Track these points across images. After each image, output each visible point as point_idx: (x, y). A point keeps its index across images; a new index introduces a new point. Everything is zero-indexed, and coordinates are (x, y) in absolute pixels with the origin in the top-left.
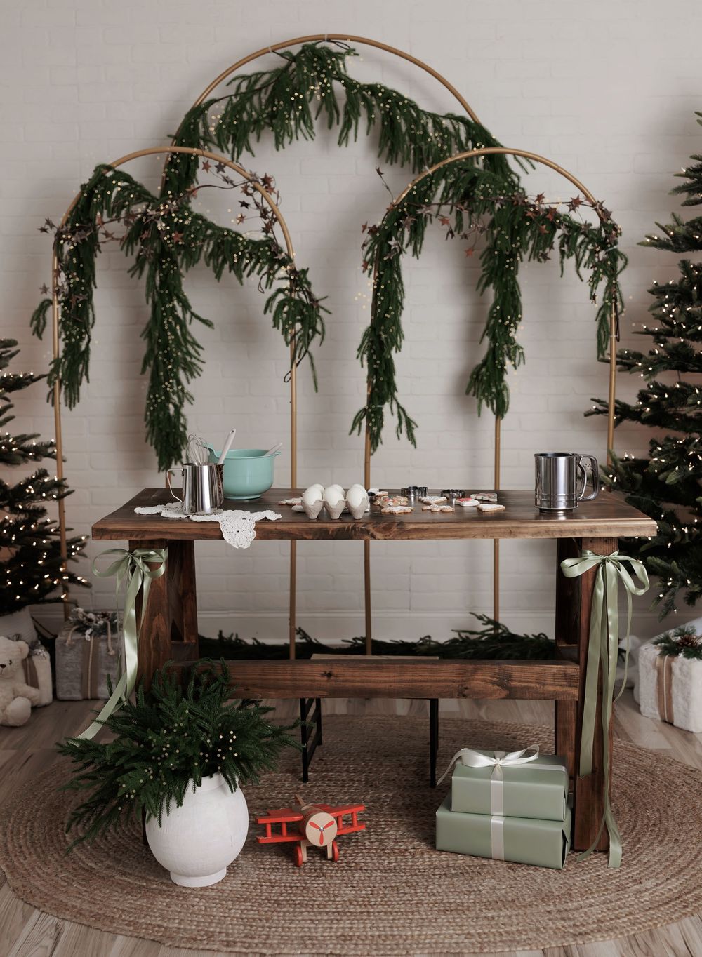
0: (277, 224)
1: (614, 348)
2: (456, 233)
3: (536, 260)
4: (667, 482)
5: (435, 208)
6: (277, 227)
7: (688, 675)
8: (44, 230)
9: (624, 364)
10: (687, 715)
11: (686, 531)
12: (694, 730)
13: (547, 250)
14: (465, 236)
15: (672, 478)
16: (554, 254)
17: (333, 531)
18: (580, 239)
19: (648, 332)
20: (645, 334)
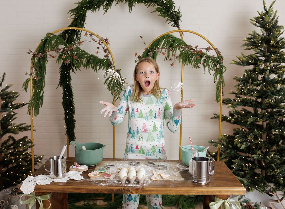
0: (110, 54)
1: (221, 98)
2: (168, 58)
3: (195, 68)
4: (241, 149)
5: (160, 50)
6: (110, 55)
8: (29, 53)
9: (225, 103)
11: (247, 165)
13: (199, 64)
14: (171, 60)
15: (243, 147)
16: (201, 66)
17: (115, 190)
18: (210, 61)
19: (233, 93)
20: (232, 93)
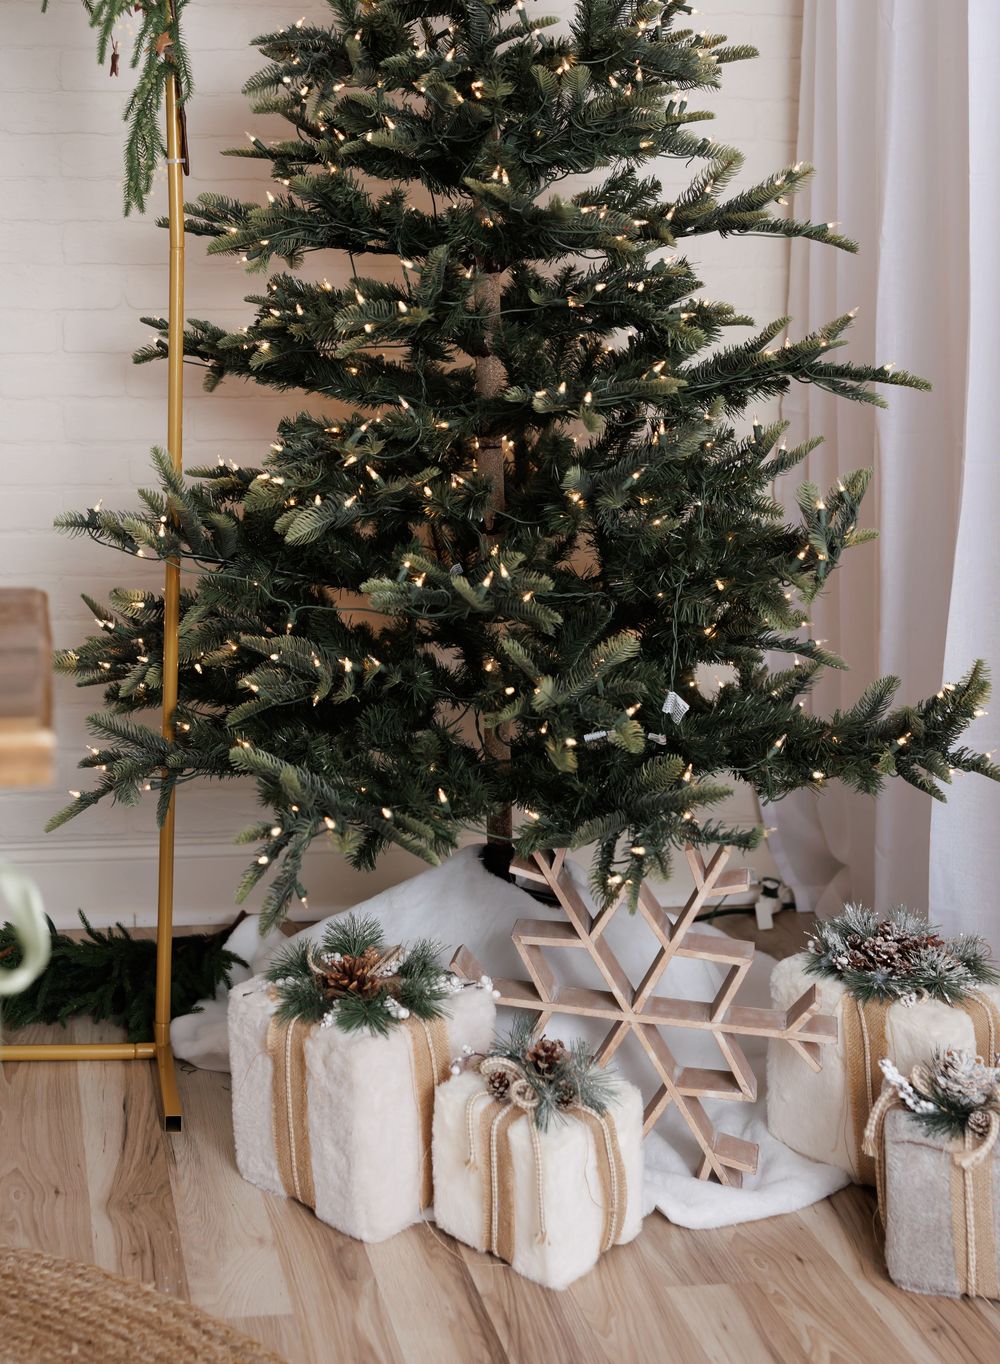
4: (289, 538)
7: (343, 1079)
10: (345, 1192)
11: (348, 665)
12: (365, 1236)
15: (302, 528)
19: (260, 152)
20: (254, 155)
